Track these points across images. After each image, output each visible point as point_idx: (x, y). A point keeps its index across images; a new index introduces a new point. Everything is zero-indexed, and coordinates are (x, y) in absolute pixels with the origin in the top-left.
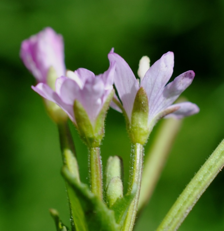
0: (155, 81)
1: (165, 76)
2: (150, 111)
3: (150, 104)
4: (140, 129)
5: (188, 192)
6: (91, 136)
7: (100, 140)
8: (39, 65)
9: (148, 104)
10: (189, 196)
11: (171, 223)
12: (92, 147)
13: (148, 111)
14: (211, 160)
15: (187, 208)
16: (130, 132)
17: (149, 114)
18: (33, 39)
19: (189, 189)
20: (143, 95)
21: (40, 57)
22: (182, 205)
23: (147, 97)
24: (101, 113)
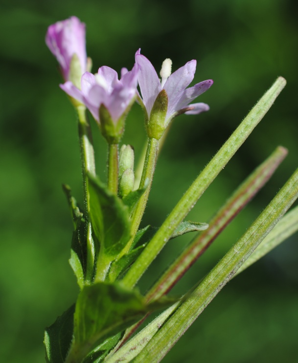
0: (177, 85)
1: (186, 81)
2: (168, 110)
3: (169, 105)
4: (158, 126)
5: (193, 188)
6: (112, 134)
7: (119, 138)
8: (63, 51)
9: (167, 105)
10: (195, 192)
11: (178, 217)
12: (112, 144)
13: (166, 111)
14: (216, 159)
15: (193, 204)
16: (148, 127)
17: (167, 113)
18: (59, 26)
19: (194, 186)
20: (164, 97)
21: (65, 44)
22: (188, 201)
23: (167, 99)
24: (124, 115)
